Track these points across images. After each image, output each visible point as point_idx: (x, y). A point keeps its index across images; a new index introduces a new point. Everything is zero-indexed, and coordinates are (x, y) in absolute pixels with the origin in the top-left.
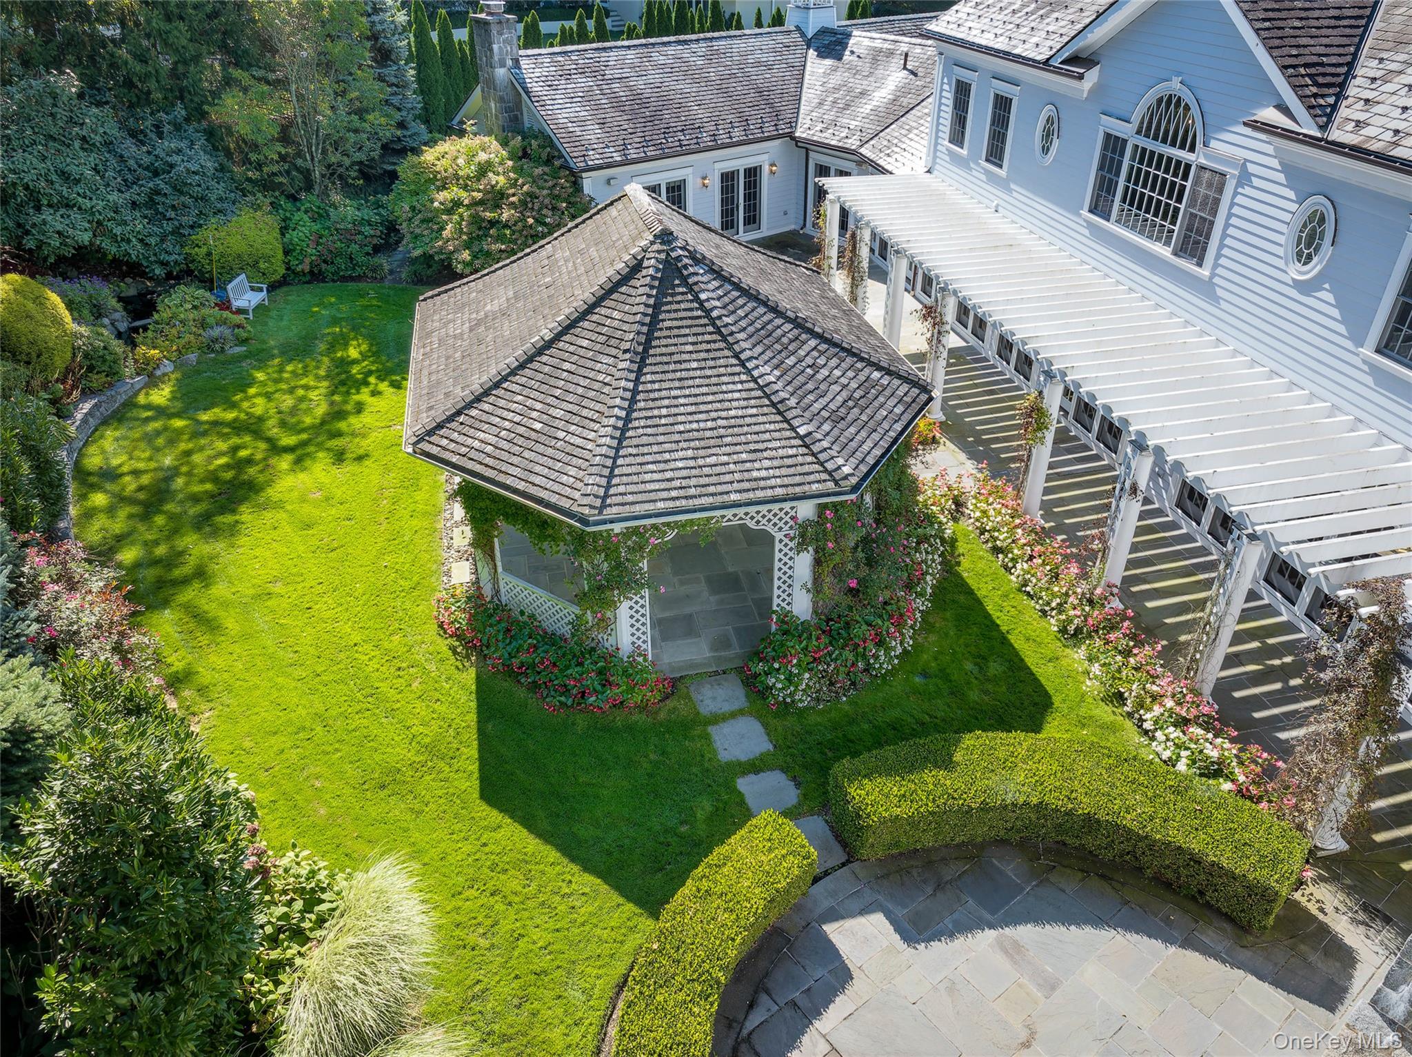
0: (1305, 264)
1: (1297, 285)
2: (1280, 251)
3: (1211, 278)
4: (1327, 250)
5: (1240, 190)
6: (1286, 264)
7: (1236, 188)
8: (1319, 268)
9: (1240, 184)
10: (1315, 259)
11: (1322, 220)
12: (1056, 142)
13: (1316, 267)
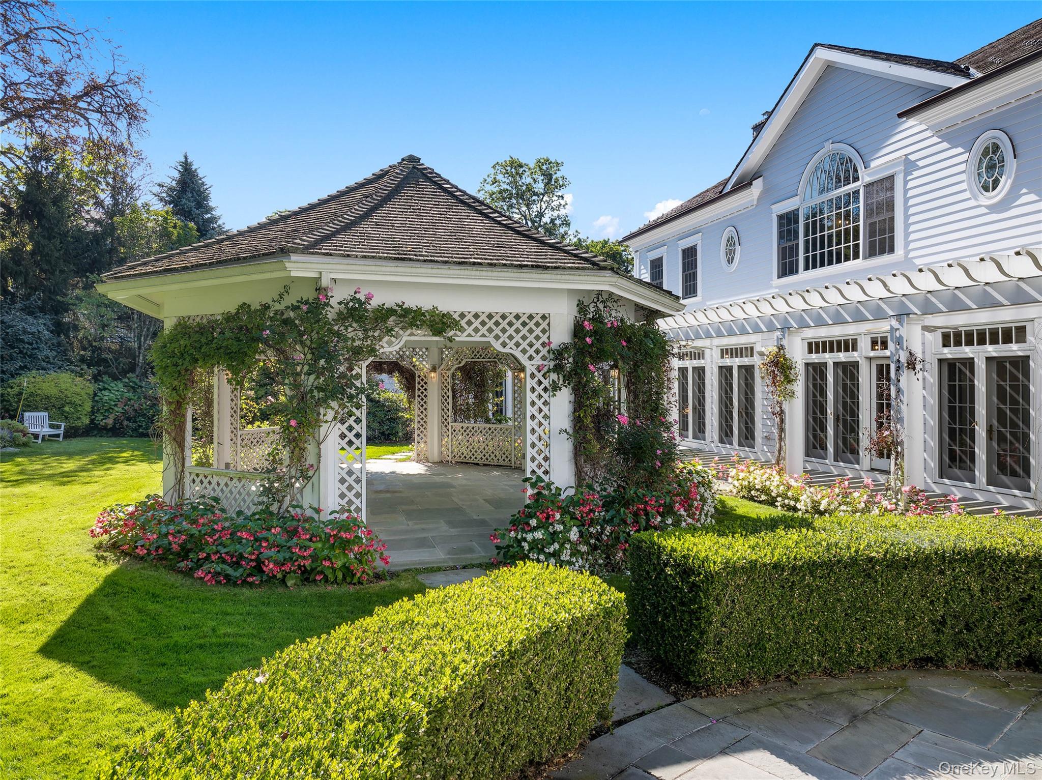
0: (994, 189)
1: (993, 209)
2: (967, 195)
3: (906, 256)
4: (1011, 164)
5: (909, 178)
6: (976, 199)
7: (905, 177)
8: (1010, 182)
9: (907, 173)
10: (1002, 180)
11: (996, 148)
12: (738, 249)
13: (1006, 183)
